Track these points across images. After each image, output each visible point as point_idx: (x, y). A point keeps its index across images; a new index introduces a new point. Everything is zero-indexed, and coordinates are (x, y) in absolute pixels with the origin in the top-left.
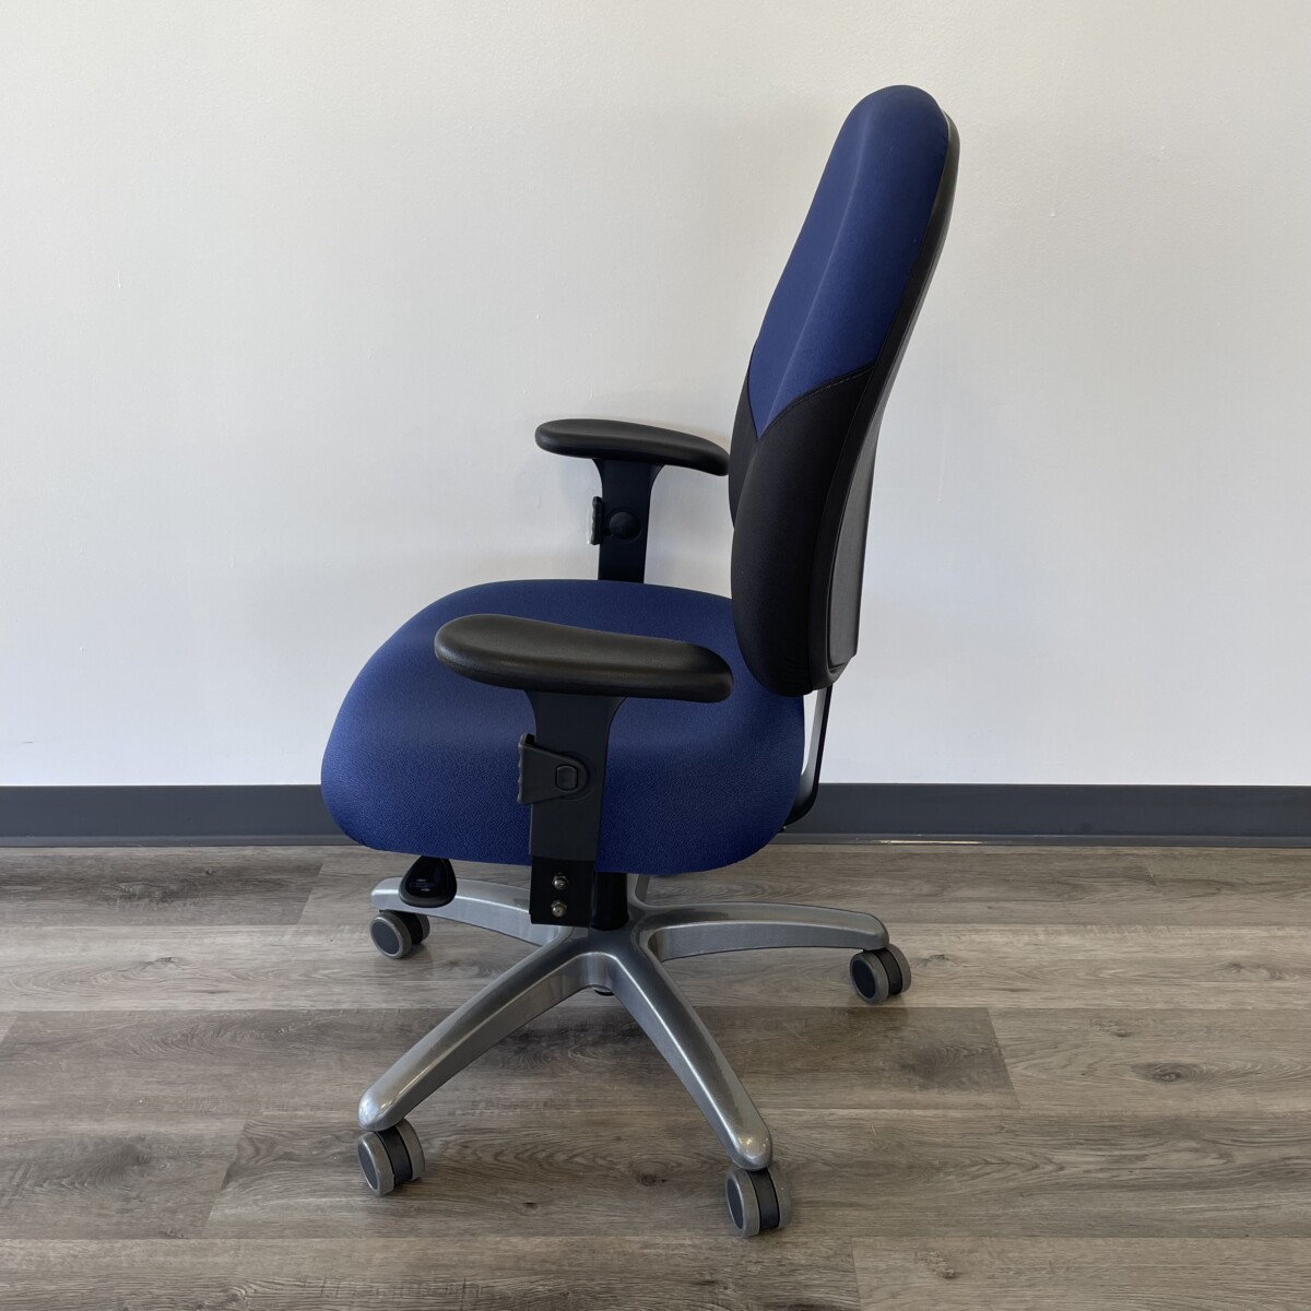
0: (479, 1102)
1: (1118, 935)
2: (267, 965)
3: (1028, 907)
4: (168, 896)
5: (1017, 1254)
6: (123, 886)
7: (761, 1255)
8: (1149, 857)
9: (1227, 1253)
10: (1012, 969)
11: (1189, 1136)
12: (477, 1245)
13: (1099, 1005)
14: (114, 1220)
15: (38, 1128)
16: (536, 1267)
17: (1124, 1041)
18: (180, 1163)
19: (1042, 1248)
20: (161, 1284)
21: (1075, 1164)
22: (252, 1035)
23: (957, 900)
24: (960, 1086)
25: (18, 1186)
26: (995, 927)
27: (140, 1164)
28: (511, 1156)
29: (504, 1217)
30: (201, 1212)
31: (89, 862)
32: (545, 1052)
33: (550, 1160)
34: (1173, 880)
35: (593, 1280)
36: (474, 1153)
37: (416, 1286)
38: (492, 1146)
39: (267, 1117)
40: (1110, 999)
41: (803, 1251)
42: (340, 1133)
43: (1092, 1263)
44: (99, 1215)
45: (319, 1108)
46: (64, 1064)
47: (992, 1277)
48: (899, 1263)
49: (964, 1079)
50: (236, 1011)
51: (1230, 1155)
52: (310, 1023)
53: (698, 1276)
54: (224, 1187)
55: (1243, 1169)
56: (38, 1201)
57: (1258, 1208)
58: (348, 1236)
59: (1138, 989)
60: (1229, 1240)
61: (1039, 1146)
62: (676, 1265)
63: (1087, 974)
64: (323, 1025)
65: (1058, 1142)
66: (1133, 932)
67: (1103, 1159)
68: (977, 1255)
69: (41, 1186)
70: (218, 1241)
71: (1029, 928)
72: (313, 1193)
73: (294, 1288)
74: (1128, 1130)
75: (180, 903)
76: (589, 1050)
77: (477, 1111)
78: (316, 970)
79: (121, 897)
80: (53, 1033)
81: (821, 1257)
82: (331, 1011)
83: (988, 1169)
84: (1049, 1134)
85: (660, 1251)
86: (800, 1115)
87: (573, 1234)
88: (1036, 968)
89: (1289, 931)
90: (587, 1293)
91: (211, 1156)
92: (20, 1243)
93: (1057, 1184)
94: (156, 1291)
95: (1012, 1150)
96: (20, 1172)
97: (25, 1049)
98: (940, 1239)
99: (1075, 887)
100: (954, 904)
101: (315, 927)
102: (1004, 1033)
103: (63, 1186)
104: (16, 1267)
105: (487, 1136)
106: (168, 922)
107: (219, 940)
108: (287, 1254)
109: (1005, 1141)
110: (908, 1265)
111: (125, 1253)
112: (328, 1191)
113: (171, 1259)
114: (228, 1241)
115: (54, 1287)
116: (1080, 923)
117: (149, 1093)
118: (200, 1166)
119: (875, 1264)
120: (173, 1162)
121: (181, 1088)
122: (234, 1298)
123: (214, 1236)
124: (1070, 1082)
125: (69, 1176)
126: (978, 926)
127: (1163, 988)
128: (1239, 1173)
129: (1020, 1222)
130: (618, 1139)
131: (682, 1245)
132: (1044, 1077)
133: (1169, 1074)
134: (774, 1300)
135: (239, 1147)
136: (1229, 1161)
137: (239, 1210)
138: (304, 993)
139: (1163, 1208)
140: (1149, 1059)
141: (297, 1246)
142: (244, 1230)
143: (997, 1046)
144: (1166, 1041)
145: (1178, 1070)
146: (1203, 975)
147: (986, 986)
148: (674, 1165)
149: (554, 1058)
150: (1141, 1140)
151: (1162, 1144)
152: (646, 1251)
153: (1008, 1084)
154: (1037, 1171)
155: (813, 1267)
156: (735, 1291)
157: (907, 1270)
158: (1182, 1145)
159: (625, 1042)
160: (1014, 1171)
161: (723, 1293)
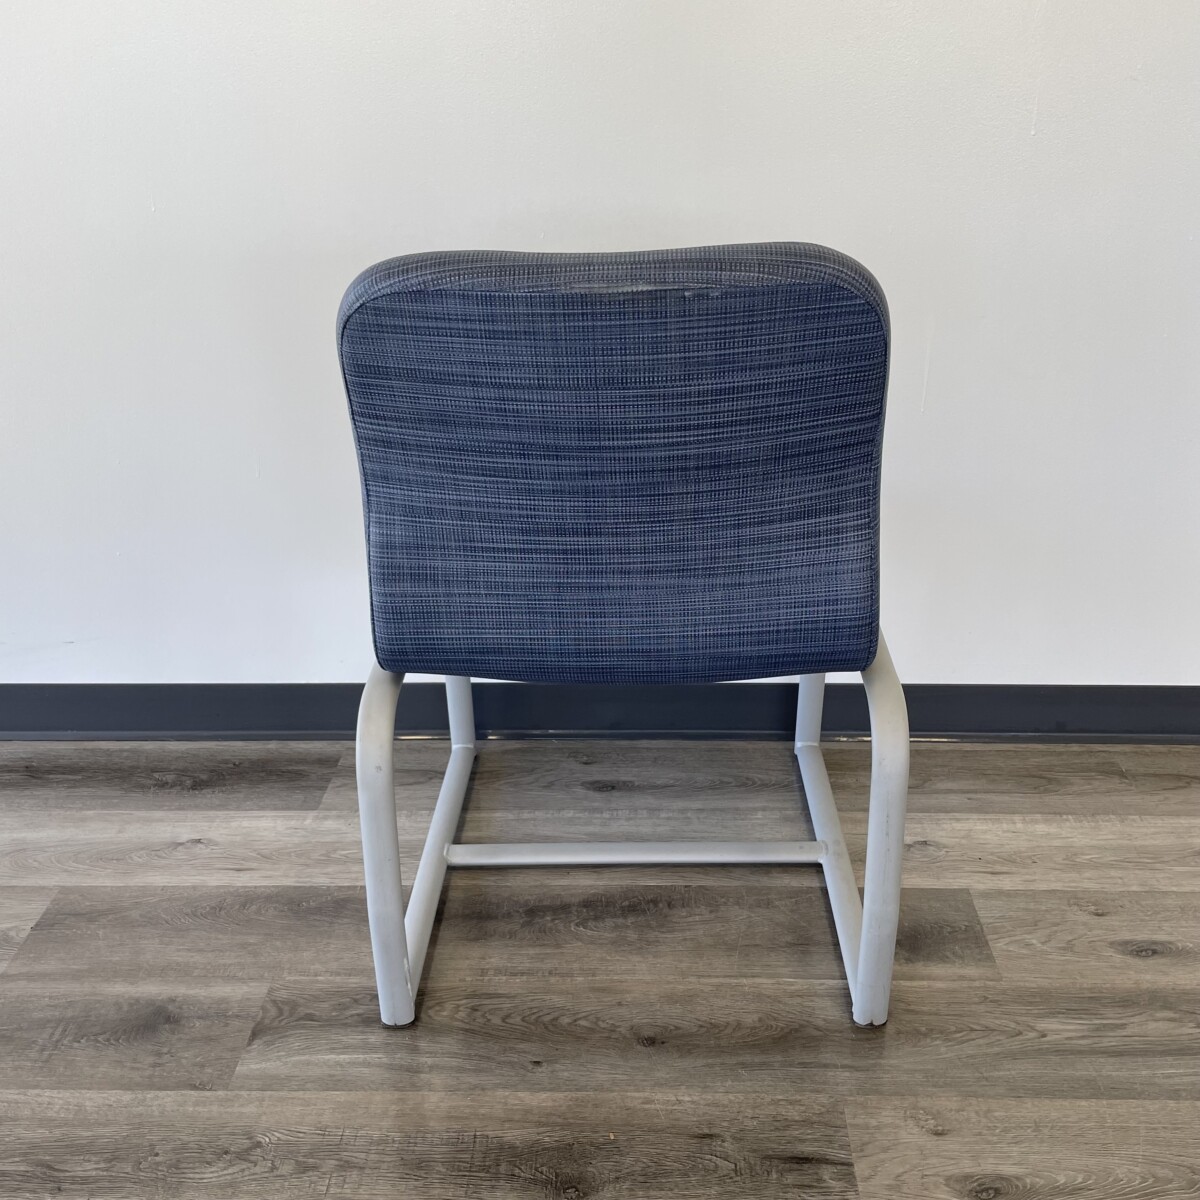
0: (488, 969)
1: (1093, 824)
2: (289, 845)
3: (1006, 798)
4: (198, 785)
5: (1002, 1114)
6: (156, 775)
7: (757, 1111)
8: (1121, 754)
10: (992, 854)
11: (1167, 1006)
12: (487, 1099)
13: (1075, 887)
14: (147, 1073)
15: (77, 990)
16: (543, 1119)
17: (1102, 919)
18: (208, 1023)
19: (1027, 1108)
20: (190, 1132)
21: (1057, 1032)
22: (275, 908)
23: (937, 792)
24: (944, 959)
25: (57, 1041)
26: (975, 816)
27: (171, 1023)
28: (518, 1019)
29: (513, 1074)
30: (228, 1066)
31: (125, 754)
32: (549, 925)
33: (554, 1023)
34: (1145, 775)
35: (596, 1132)
36: (483, 1016)
37: (430, 1135)
38: (501, 1009)
39: (289, 981)
40: (1088, 881)
41: (797, 1107)
42: (358, 997)
43: (1076, 1122)
44: (133, 1068)
45: (338, 974)
46: (101, 933)
47: (980, 1134)
48: (890, 1120)
49: (948, 954)
50: (260, 887)
52: (329, 898)
53: (696, 1130)
54: (249, 1044)
56: (76, 1056)
58: (365, 1091)
59: (1113, 873)
61: (1021, 1015)
62: (675, 1120)
63: (1064, 859)
64: (343, 900)
65: (1041, 1011)
66: (1107, 821)
67: (1085, 1027)
68: (965, 1113)
69: (79, 1042)
70: (243, 1093)
71: (1008, 817)
72: (332, 1050)
73: (316, 1136)
74: (1107, 1001)
75: (210, 790)
76: (591, 924)
77: (487, 978)
78: (335, 850)
79: (155, 785)
80: (91, 906)
81: (814, 1114)
82: (349, 887)
83: (973, 1035)
84: (1031, 1003)
85: (660, 1106)
86: (792, 984)
87: (577, 1090)
88: (1015, 853)
90: (592, 1144)
91: (237, 1016)
92: (59, 1093)
93: (1041, 1049)
94: (186, 1138)
95: (996, 1018)
96: (60, 1029)
97: (65, 919)
98: (929, 1099)
99: (1050, 780)
100: (935, 796)
101: (334, 813)
102: (986, 913)
103: (99, 1042)
104: (55, 1115)
105: (495, 1001)
106: (197, 807)
107: (245, 823)
108: (308, 1105)
109: (989, 1010)
110: (897, 1122)
111: (156, 1103)
112: (347, 1048)
113: (200, 1109)
114: (254, 1093)
115: (89, 1134)
116: (1058, 813)
117: (180, 959)
118: (227, 1025)
119: (866, 1120)
120: (201, 1021)
121: (210, 955)
122: (259, 1145)
123: (241, 1088)
124: (1050, 957)
125: (105, 1033)
126: (957, 815)
127: (1137, 872)
129: (1005, 1084)
130: (620, 1004)
131: (681, 1102)
132: (1024, 951)
133: (1147, 950)
134: (770, 1153)
135: (263, 1008)
137: (263, 1065)
138: (325, 871)
139: (1144, 1073)
140: (1127, 936)
141: (317, 1098)
142: (269, 1083)
143: (979, 923)
144: (1142, 920)
145: (1154, 947)
146: (1175, 860)
147: (967, 869)
148: (672, 1028)
149: (558, 931)
150: (1120, 1010)
151: (1141, 1014)
152: (647, 1106)
153: (990, 958)
154: (1020, 1037)
155: (807, 1123)
156: (732, 1144)
157: (897, 1127)
158: (1160, 1015)
159: (625, 917)
160: (998, 1038)
161: (721, 1146)
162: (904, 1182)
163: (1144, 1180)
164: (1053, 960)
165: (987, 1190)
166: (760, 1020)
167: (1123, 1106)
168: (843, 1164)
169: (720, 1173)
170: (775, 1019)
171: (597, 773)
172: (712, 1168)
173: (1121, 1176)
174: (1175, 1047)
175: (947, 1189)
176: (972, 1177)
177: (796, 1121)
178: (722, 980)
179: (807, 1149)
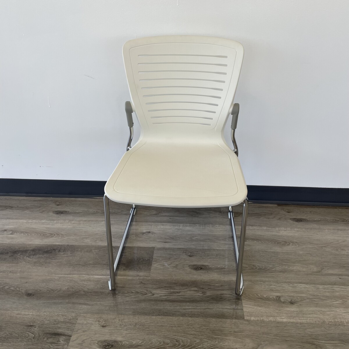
1: (203, 227)
3: (182, 218)
5: (127, 320)
7: (51, 318)
9: (190, 322)
10: (168, 236)
11: (196, 287)
13: (188, 247)
19: (136, 319)
21: (158, 294)
23: (162, 216)
24: (135, 270)
26: (169, 224)
32: (18, 256)
33: (3, 288)
40: (192, 246)
41: (64, 317)
43: (149, 324)
47: (117, 327)
48: (91, 322)
49: (138, 268)
51: (206, 293)
53: (29, 324)
55: (208, 297)
57: (206, 309)
59: (202, 243)
60: (193, 318)
61: (150, 288)
62: (24, 320)
63: (189, 238)
65: (156, 287)
66: (208, 226)
67: (168, 292)
68: (115, 320)
71: (179, 224)
74: (179, 284)
76: (31, 256)
81: (68, 319)
83: (132, 294)
84: (155, 284)
85: (22, 316)
86: (84, 277)
88: (175, 236)
89: (254, 227)
93: (150, 299)
95: (142, 289)
98: (107, 315)
99: (197, 213)
100: (160, 217)
102: (155, 256)
109: (140, 286)
110: (93, 322)
116: (195, 223)
119: (83, 322)
126: (164, 224)
127: (209, 243)
128: (205, 298)
129: (133, 310)
130: (26, 282)
131: (29, 314)
132: (162, 268)
134: (48, 332)
136: (204, 294)
139: (178, 308)
140: (195, 263)
143: (153, 257)
144: (203, 258)
145: (202, 267)
146: (222, 239)
147: (158, 241)
148: (39, 290)
149: (20, 258)
150: (181, 287)
151: (187, 289)
152: (17, 316)
153: (150, 269)
154: (145, 295)
155: (64, 322)
156: (37, 329)
157: (92, 324)
158: (193, 289)
159: (43, 254)
160: (138, 295)
161: (34, 329)
162: (84, 342)
163: (160, 343)
164: (169, 270)
165: (109, 345)
166: (68, 288)
167: (165, 319)
168: (68, 336)
169: (28, 338)
170: (73, 288)
171: (60, 208)
172: (27, 336)
173: (153, 342)
174: (192, 300)
175: (97, 345)
176: (107, 341)
177: (62, 322)
178: (62, 275)
179: (60, 331)
